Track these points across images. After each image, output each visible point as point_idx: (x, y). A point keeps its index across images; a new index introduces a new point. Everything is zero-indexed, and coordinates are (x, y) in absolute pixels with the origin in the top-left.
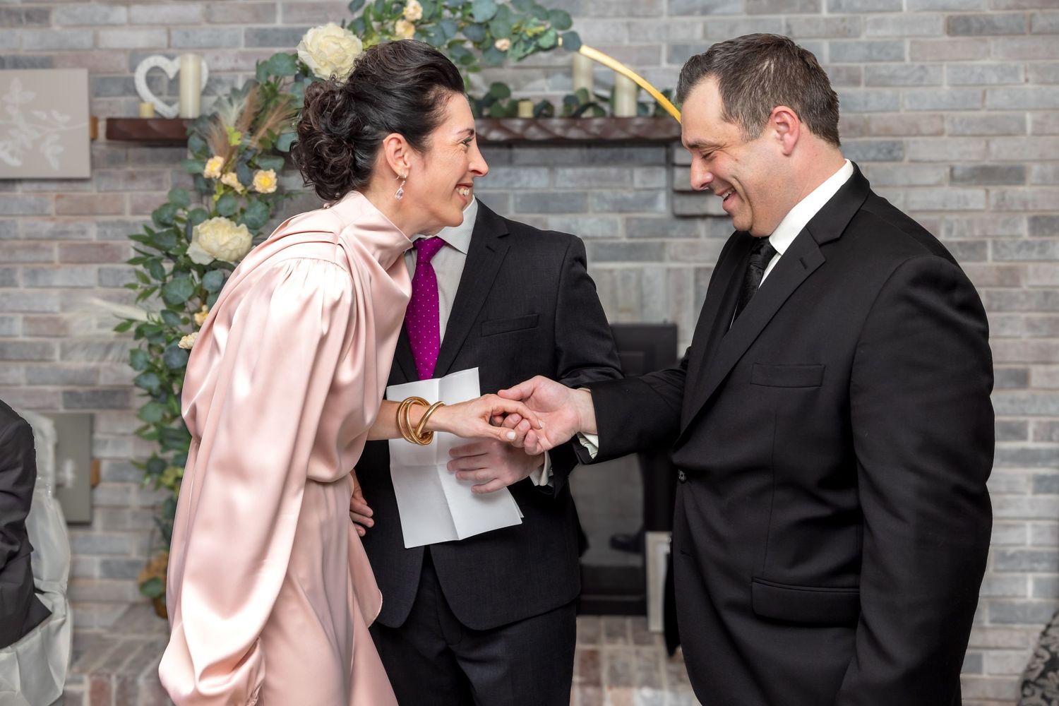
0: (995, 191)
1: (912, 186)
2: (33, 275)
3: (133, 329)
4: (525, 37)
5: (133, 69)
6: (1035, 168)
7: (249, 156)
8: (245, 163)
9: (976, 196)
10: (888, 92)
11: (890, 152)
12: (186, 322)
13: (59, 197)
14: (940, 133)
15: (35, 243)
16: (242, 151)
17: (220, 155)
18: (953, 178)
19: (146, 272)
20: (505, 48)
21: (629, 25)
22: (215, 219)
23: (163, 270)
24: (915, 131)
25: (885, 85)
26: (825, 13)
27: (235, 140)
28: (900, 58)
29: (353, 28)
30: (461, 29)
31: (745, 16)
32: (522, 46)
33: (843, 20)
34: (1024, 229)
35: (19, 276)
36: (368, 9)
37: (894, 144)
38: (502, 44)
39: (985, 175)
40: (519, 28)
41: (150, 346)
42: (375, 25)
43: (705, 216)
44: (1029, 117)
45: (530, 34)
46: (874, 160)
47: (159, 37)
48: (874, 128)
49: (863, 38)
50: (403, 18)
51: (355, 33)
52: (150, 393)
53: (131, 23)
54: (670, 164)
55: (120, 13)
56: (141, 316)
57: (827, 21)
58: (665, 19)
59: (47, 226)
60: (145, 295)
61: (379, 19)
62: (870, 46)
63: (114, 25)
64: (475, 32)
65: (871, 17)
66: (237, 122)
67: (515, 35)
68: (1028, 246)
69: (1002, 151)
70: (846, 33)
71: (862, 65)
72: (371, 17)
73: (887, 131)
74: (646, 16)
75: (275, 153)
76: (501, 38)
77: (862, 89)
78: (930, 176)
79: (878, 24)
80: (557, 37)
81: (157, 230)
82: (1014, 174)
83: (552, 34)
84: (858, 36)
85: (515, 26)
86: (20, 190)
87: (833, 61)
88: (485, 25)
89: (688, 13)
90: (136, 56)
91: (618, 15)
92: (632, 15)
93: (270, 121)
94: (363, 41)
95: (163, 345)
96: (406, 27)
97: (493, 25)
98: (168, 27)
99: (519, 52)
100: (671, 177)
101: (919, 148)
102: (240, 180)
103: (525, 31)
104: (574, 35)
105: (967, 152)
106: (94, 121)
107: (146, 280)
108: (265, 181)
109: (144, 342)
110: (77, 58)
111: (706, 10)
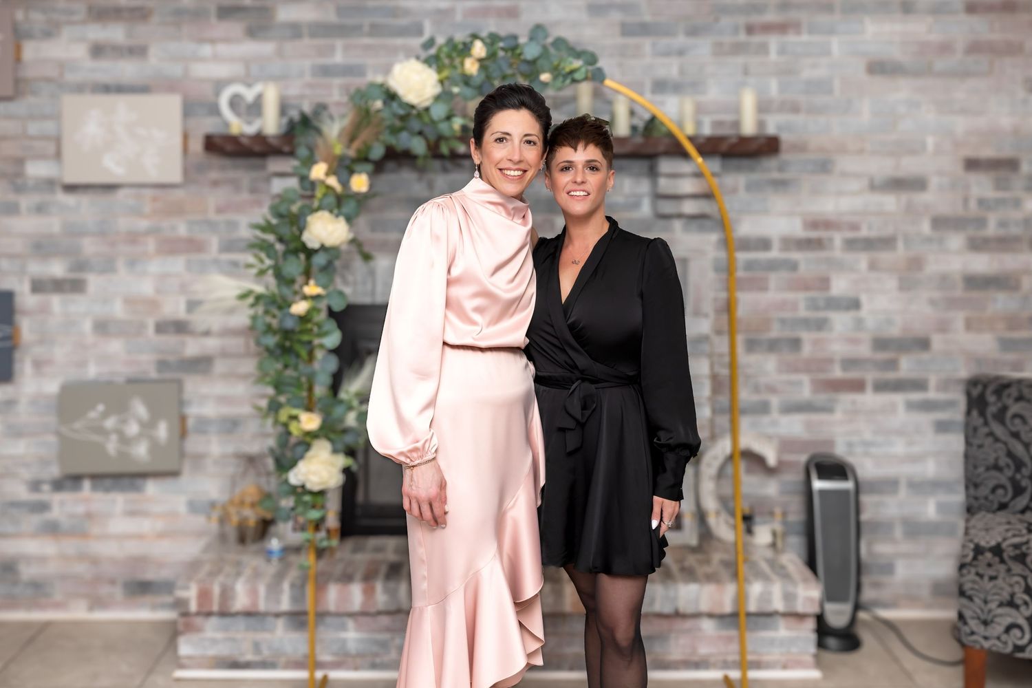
0: (904, 197)
1: (840, 193)
2: (132, 263)
3: (251, 300)
4: (564, 72)
5: (217, 94)
6: (934, 181)
7: (347, 162)
8: (344, 168)
9: (890, 202)
10: (822, 119)
11: (822, 166)
12: (296, 293)
13: (155, 199)
14: (861, 152)
15: (133, 238)
16: (341, 159)
17: (325, 160)
18: (873, 187)
19: (263, 255)
20: (547, 81)
22: (320, 214)
23: (276, 252)
24: (843, 150)
25: (819, 113)
26: (773, 56)
27: (339, 150)
28: (830, 92)
29: (428, 61)
30: (511, 65)
32: (561, 79)
33: (788, 62)
34: (926, 227)
35: (121, 265)
36: (440, 49)
37: (826, 160)
38: (545, 77)
39: (898, 184)
40: (558, 65)
41: (266, 312)
42: (446, 61)
43: (680, 216)
44: (930, 141)
45: (567, 70)
46: (812, 172)
47: (238, 69)
48: (811, 147)
49: (802, 77)
50: (469, 55)
51: (430, 66)
52: (268, 350)
53: (216, 58)
54: (653, 173)
55: (207, 50)
56: (259, 289)
57: (775, 63)
58: (648, 59)
59: (143, 224)
60: (262, 273)
61: (449, 56)
62: (808, 82)
63: (202, 60)
64: (524, 68)
65: (809, 60)
66: (340, 135)
67: (556, 71)
68: (929, 240)
69: (909, 166)
70: (789, 72)
71: (802, 98)
72: (443, 56)
73: (821, 150)
74: (635, 57)
75: (366, 160)
76: (544, 71)
77: (802, 117)
78: (854, 185)
79: (814, 66)
80: (587, 71)
81: (274, 221)
82: (917, 184)
83: (583, 70)
84: (798, 74)
85: (556, 63)
86: (121, 194)
87: (780, 93)
88: (533, 62)
89: (667, 54)
90: (220, 85)
93: (365, 135)
94: (439, 71)
95: (275, 311)
96: (473, 64)
97: (540, 62)
98: (247, 62)
99: (559, 83)
100: (655, 184)
101: (846, 163)
102: (340, 181)
103: (564, 68)
104: (600, 70)
105: (883, 167)
106: (186, 137)
107: (262, 261)
108: (360, 183)
109: (260, 309)
110: (170, 86)
111: (681, 53)
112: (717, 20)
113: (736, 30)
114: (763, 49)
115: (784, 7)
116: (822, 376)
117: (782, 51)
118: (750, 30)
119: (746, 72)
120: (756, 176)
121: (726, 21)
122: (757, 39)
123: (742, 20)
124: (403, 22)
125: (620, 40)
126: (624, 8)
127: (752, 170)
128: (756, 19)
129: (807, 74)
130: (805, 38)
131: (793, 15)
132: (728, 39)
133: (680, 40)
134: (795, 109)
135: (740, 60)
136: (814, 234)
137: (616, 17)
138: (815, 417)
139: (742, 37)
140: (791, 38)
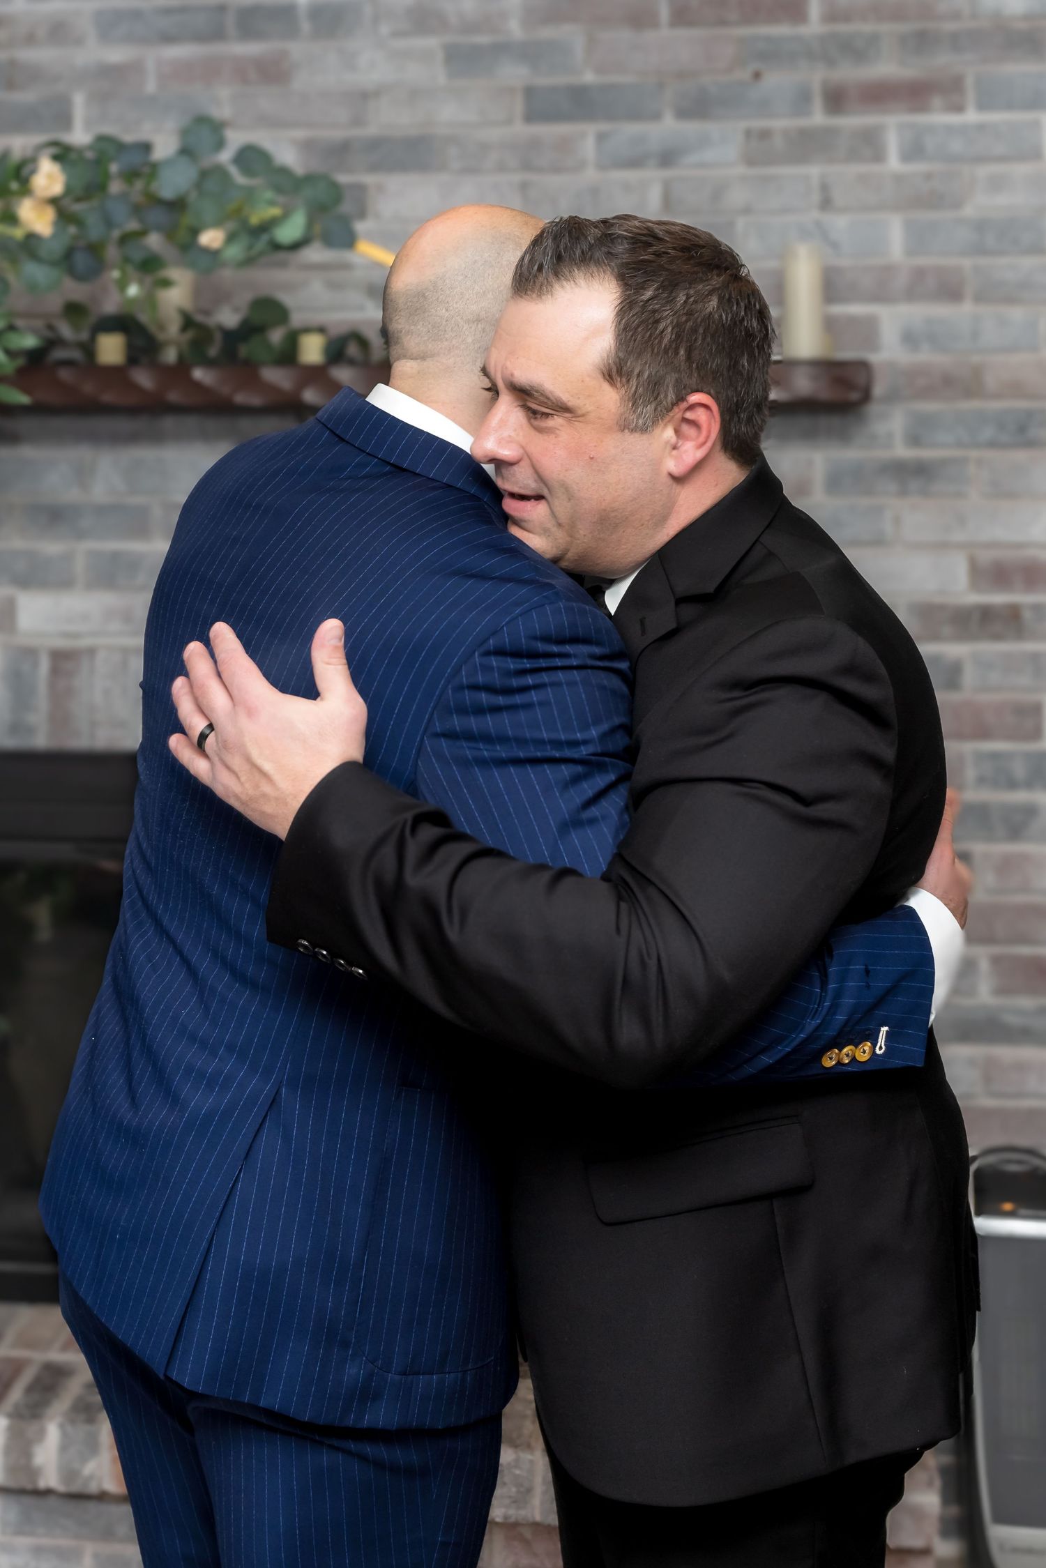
10: (1017, 314)
11: (1022, 429)
21: (524, 187)
25: (1010, 300)
26: (894, 162)
31: (741, 170)
33: (928, 176)
37: (1030, 414)
46: (992, 444)
48: (991, 381)
49: (969, 211)
57: (899, 179)
58: (591, 175)
62: (981, 226)
65: (983, 171)
70: (934, 200)
71: (967, 263)
73: (1016, 389)
74: (557, 169)
77: (966, 310)
79: (997, 184)
84: (957, 205)
87: (910, 252)
89: (635, 162)
91: (501, 168)
92: (527, 166)
111: (667, 158)
112: (757, 75)
113: (802, 101)
114: (870, 145)
115: (922, 42)
116: (1025, 950)
117: (914, 151)
118: (836, 100)
119: (826, 204)
120: (850, 454)
121: (777, 80)
122: (851, 121)
123: (817, 77)
124: (27, 97)
125: (521, 129)
126: (530, 53)
127: (844, 437)
128: (849, 73)
129: (980, 204)
130: (972, 116)
131: (942, 61)
132: (779, 124)
133: (668, 127)
134: (950, 290)
135: (814, 171)
136: (998, 598)
137: (515, 74)
138: (1005, 1053)
139: (818, 118)
140: (939, 118)
